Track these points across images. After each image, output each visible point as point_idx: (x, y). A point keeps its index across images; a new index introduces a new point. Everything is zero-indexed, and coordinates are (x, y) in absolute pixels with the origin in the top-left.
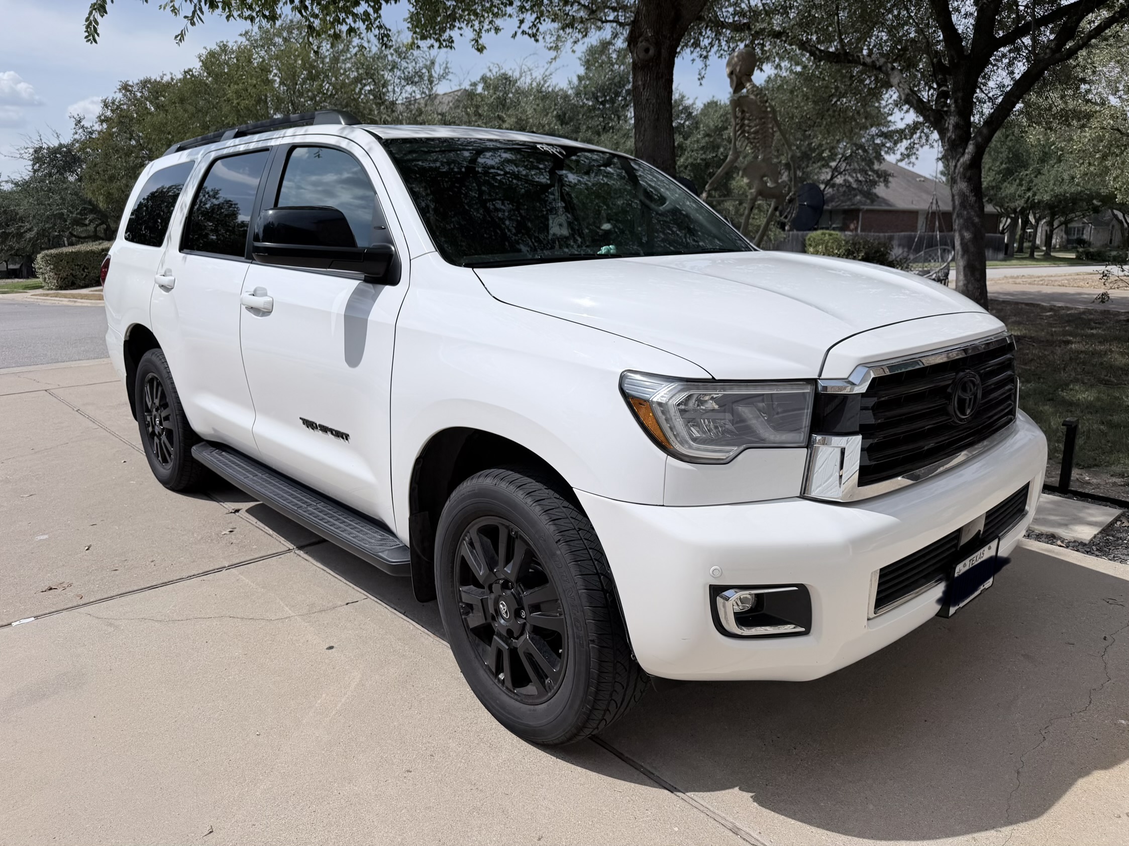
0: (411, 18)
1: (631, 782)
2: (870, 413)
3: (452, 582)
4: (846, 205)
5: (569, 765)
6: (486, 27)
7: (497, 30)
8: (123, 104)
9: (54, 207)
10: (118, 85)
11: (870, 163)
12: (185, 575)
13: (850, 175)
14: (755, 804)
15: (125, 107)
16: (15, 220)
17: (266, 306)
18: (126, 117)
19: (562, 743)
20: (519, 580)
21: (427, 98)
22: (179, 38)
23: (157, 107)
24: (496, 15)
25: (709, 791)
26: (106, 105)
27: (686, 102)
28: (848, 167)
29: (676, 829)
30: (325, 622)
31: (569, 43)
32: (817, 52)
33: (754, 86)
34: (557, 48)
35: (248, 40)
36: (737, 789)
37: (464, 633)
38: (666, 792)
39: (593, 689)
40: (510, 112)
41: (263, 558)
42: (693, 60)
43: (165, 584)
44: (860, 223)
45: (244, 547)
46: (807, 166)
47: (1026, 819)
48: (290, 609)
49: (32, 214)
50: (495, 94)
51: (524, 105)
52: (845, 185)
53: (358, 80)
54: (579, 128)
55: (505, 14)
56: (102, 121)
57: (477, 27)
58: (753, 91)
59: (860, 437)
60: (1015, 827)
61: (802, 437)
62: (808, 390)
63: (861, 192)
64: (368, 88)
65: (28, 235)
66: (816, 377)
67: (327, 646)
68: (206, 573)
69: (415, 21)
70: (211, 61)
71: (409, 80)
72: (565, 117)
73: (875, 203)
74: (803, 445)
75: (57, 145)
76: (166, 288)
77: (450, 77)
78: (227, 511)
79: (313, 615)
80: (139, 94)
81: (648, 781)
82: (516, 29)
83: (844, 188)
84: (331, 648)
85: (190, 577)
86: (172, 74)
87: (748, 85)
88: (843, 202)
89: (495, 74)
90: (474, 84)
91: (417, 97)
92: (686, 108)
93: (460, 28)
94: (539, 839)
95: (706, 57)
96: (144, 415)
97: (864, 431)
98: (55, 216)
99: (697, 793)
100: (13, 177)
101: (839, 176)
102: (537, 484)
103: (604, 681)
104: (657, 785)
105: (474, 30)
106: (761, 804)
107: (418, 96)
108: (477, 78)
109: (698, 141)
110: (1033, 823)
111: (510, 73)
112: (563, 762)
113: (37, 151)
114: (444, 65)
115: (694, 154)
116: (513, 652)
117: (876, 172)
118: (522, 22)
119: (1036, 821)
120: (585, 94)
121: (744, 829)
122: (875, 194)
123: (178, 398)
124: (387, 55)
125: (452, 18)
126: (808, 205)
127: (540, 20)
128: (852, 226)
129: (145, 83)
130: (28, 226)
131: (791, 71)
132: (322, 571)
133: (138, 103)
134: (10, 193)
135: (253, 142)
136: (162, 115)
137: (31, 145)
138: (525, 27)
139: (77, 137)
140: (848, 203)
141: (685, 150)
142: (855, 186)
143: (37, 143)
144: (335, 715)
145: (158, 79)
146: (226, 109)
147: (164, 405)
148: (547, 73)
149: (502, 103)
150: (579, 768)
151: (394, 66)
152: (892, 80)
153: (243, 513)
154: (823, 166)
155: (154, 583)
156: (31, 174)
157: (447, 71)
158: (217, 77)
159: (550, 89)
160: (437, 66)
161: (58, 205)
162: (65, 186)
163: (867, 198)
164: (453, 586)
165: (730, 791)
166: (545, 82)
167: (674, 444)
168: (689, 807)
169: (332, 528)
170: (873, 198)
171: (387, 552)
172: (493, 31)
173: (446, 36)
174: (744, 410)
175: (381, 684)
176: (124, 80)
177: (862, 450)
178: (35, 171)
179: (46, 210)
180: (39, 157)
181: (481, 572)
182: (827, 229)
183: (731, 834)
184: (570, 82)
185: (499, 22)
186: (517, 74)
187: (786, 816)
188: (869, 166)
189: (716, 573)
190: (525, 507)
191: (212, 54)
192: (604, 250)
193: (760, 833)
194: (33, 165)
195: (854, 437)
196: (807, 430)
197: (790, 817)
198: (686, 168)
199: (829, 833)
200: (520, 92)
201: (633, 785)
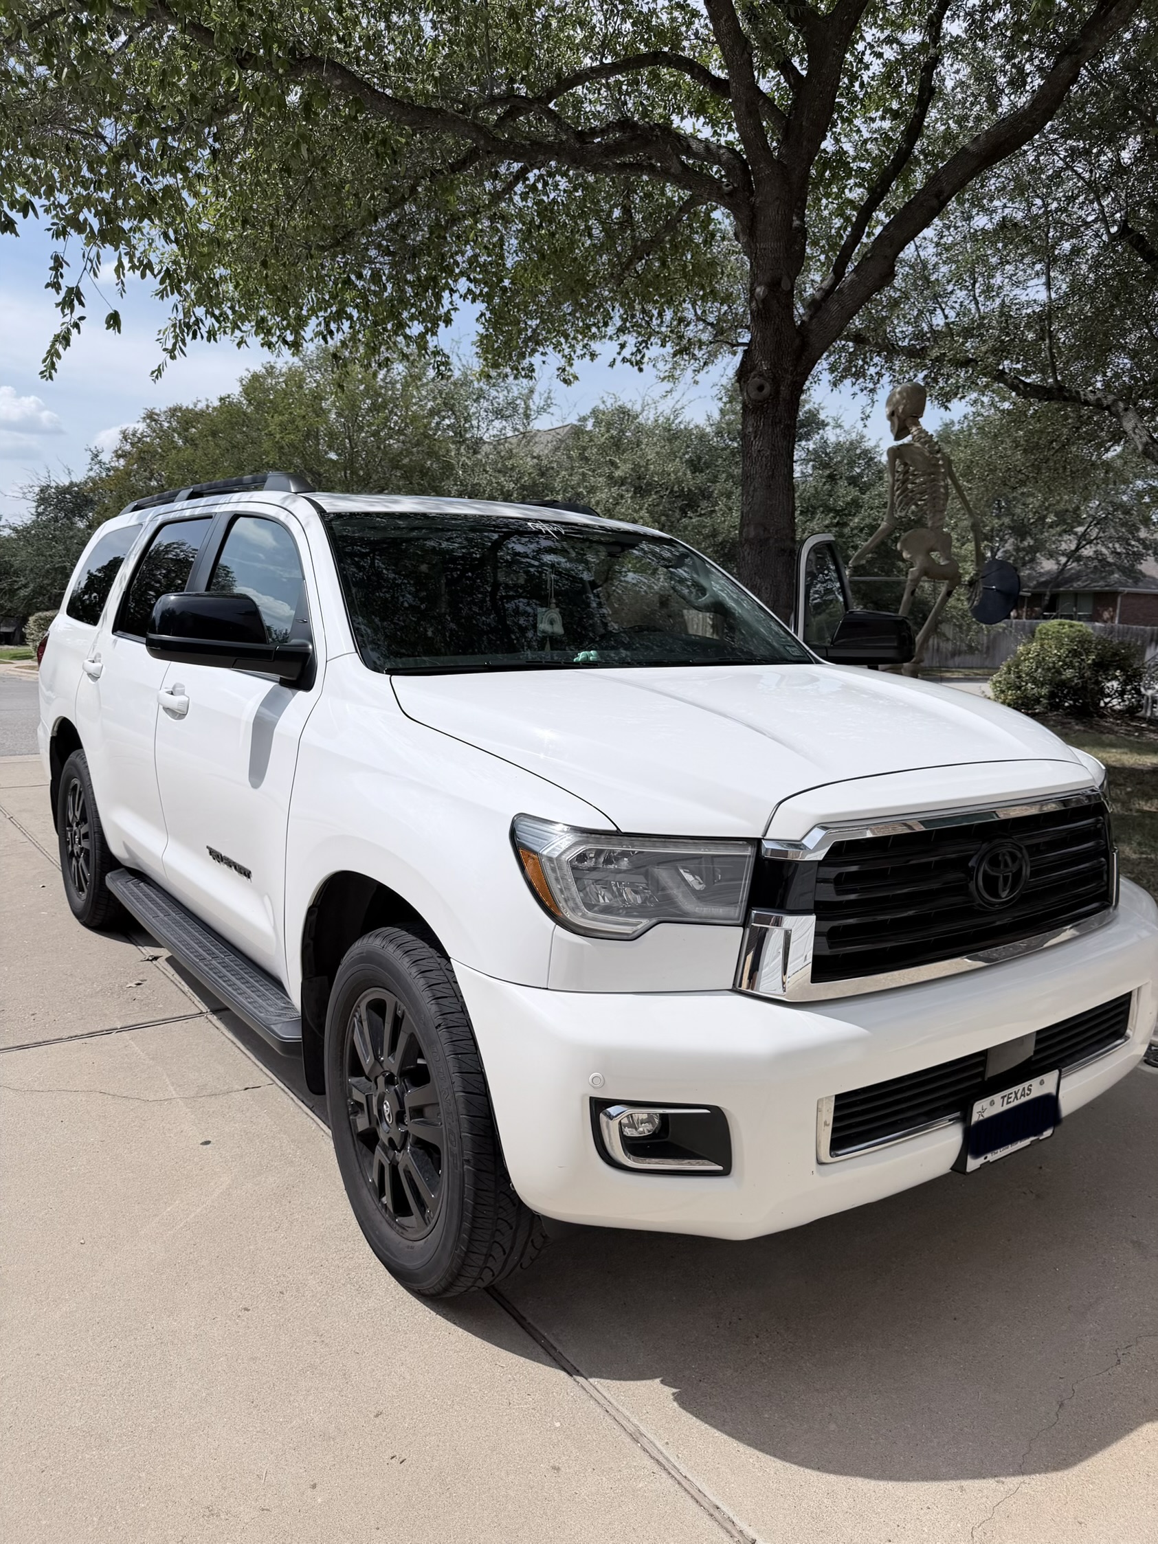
0: (481, 341)
1: (521, 1355)
2: (831, 887)
3: (342, 1070)
4: (1099, 586)
5: (450, 1325)
6: (579, 352)
7: (593, 356)
8: (146, 437)
9: (57, 559)
10: (142, 414)
11: (1133, 529)
12: (65, 1035)
13: (1103, 545)
14: (675, 1404)
15: (148, 440)
16: (8, 574)
17: (181, 708)
18: (148, 452)
19: (439, 1294)
20: (402, 1074)
21: (521, 436)
22: (155, 374)
23: (186, 440)
24: (594, 337)
25: (619, 1379)
26: (125, 438)
27: (866, 444)
28: (1101, 534)
29: (558, 1424)
30: (211, 1110)
31: (689, 373)
32: (1021, 386)
33: (922, 431)
34: (671, 377)
35: (302, 360)
36: (658, 1380)
37: (350, 1139)
38: (563, 1374)
39: (467, 1225)
40: (625, 456)
41: (165, 1021)
42: (855, 394)
43: (39, 1044)
44: (1118, 611)
45: (147, 1005)
46: (1042, 533)
47: (1047, 1469)
48: (175, 1090)
49: (30, 566)
50: (608, 431)
51: (643, 447)
52: (1096, 558)
53: (432, 413)
54: (716, 477)
55: (605, 337)
56: (119, 457)
57: (567, 351)
58: (920, 438)
59: (813, 918)
60: (1026, 1478)
61: (737, 912)
62: (749, 852)
63: (1123, 570)
64: (447, 422)
65: (23, 593)
66: (760, 836)
67: (204, 1140)
68: (91, 1035)
69: (485, 344)
70: (254, 386)
71: (499, 413)
72: (699, 463)
73: (1140, 584)
74: (739, 922)
75: (67, 484)
76: (94, 677)
77: (552, 409)
78: (142, 958)
79: (200, 1100)
80: (166, 425)
81: (544, 1356)
82: (615, 356)
83: (1096, 563)
84: (207, 1143)
85: (71, 1038)
86: (207, 400)
87: (914, 429)
88: (1093, 581)
89: (609, 406)
90: (583, 419)
91: (508, 435)
92: (866, 452)
93: (544, 354)
94: (377, 1416)
95: (872, 391)
96: (66, 831)
97: (821, 910)
98: (56, 569)
99: (602, 1380)
100: (11, 521)
101: (1088, 546)
102: (431, 949)
103: (482, 1215)
104: (554, 1364)
105: (563, 356)
106: (683, 1404)
107: (510, 434)
108: (586, 411)
109: (880, 495)
110: (1055, 1476)
111: (629, 406)
112: (443, 1320)
113: (43, 490)
114: (546, 395)
115: (874, 513)
116: (394, 1167)
117: (1142, 542)
118: (623, 346)
119: (1060, 1474)
120: (729, 433)
121: (649, 1436)
122: (1141, 572)
123: (97, 811)
124: (472, 381)
125: (536, 341)
126: (997, 590)
127: (647, 344)
128: (1106, 615)
129: (173, 411)
130: (23, 581)
131: (997, 408)
132: (231, 1044)
133: (164, 435)
134: (8, 540)
135: (200, 506)
136: (190, 451)
137: (37, 483)
138: (626, 353)
139: (92, 474)
140: (1102, 583)
141: (861, 507)
142: (1110, 560)
143: (44, 480)
144: (182, 1228)
145: (191, 407)
146: (266, 445)
147: (83, 819)
148: (678, 406)
149: (617, 444)
150: (461, 1330)
151: (480, 396)
152: (1125, 424)
153: (162, 962)
154: (1065, 531)
155: (26, 1042)
156: (34, 517)
157: (549, 402)
158: (259, 406)
159: (682, 426)
160: (536, 396)
161: (61, 557)
162: (71, 533)
163: (1129, 577)
164: (342, 1075)
165: (648, 1382)
166: (676, 417)
167: (563, 911)
168: (585, 1397)
169: (230, 989)
170: (1138, 577)
171: (280, 1025)
172: (588, 357)
173: (525, 363)
174: (663, 874)
175: (252, 1195)
176: (150, 407)
177: (817, 934)
178: (39, 514)
179: (46, 562)
180: (44, 498)
181: (367, 1062)
182: (1071, 617)
183: (629, 1439)
184: (709, 418)
185: (595, 346)
186: (638, 408)
187: (711, 1425)
188: (1132, 533)
189: (597, 1081)
190: (409, 979)
191: (255, 377)
192: (581, 656)
193: (667, 1443)
194: (38, 507)
195: (804, 918)
196: (744, 904)
197: (715, 1427)
198: (861, 530)
199: (760, 1454)
200: (639, 429)
201: (522, 1360)
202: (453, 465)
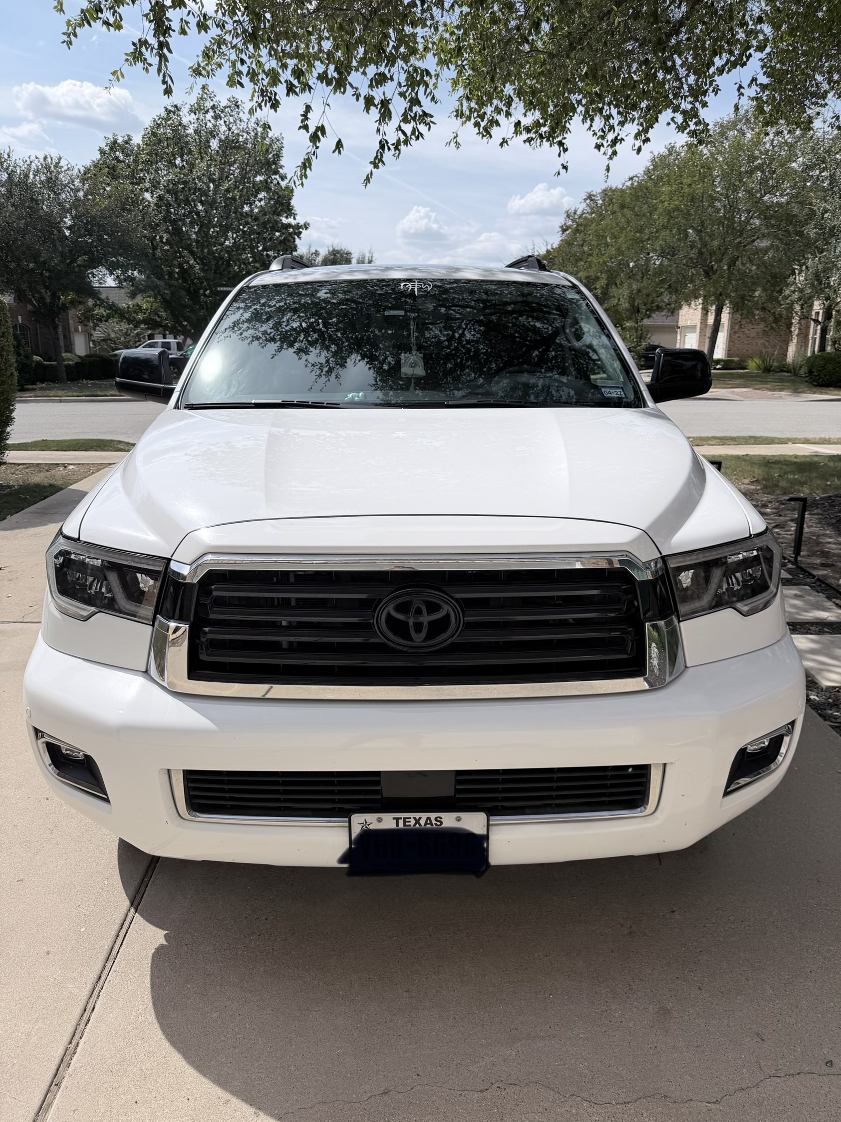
8: (585, 213)
10: (583, 196)
15: (586, 216)
18: (585, 225)
25: (148, 921)
29: (83, 929)
36: (165, 932)
38: (128, 903)
56: (563, 231)
59: (186, 627)
62: (162, 568)
66: (169, 557)
74: (150, 622)
80: (601, 202)
81: (133, 888)
104: (133, 895)
106: (156, 953)
121: (116, 961)
129: (607, 192)
133: (598, 210)
165: (158, 931)
174: (111, 576)
183: (103, 957)
193: (116, 971)
196: (154, 609)
197: (152, 976)
201: (119, 885)
202: (815, 211)
